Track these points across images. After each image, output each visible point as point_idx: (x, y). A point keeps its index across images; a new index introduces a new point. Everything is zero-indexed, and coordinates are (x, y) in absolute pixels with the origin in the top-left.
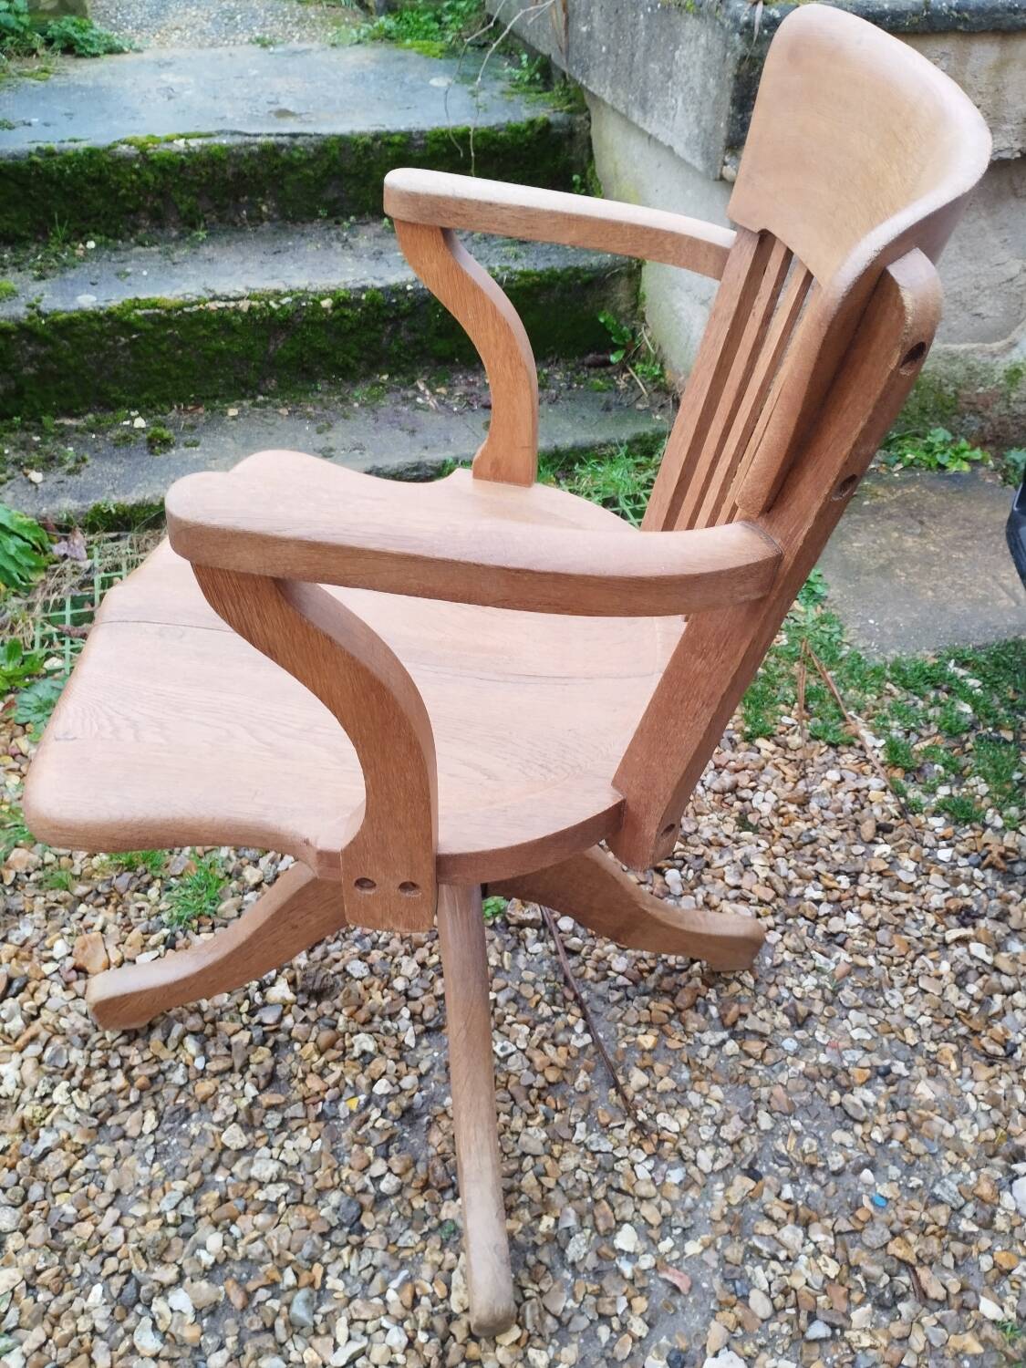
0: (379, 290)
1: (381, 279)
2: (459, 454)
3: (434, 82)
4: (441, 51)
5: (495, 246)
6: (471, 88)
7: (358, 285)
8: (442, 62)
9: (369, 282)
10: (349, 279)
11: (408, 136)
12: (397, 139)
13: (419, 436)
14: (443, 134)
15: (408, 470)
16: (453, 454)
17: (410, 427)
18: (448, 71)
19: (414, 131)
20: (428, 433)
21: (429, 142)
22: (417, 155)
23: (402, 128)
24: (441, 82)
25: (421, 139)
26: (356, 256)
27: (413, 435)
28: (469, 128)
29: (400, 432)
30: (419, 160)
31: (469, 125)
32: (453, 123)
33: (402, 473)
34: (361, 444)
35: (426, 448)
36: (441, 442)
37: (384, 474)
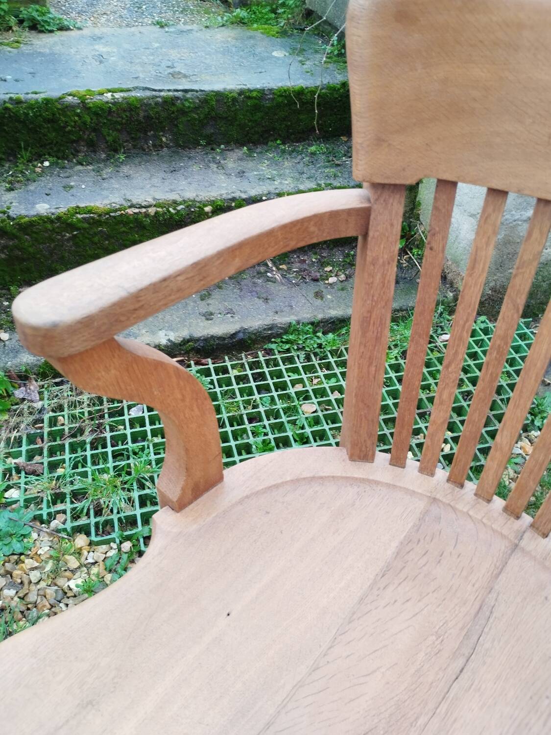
0: (244, 201)
1: (245, 193)
2: (299, 318)
3: (275, 54)
4: (278, 33)
6: (300, 59)
7: (230, 197)
9: (237, 195)
10: (224, 192)
11: (262, 91)
12: (254, 94)
13: (271, 303)
14: (285, 91)
15: (265, 329)
16: (296, 318)
17: (264, 295)
18: (283, 46)
19: (266, 89)
20: (277, 301)
21: (276, 96)
22: (268, 105)
23: (258, 86)
24: (280, 54)
25: (270, 94)
26: (227, 174)
27: (267, 302)
28: (302, 87)
29: (258, 300)
30: (269, 108)
31: (302, 85)
32: (293, 84)
33: (261, 332)
34: (232, 310)
35: (277, 313)
36: (287, 309)
37: (249, 333)
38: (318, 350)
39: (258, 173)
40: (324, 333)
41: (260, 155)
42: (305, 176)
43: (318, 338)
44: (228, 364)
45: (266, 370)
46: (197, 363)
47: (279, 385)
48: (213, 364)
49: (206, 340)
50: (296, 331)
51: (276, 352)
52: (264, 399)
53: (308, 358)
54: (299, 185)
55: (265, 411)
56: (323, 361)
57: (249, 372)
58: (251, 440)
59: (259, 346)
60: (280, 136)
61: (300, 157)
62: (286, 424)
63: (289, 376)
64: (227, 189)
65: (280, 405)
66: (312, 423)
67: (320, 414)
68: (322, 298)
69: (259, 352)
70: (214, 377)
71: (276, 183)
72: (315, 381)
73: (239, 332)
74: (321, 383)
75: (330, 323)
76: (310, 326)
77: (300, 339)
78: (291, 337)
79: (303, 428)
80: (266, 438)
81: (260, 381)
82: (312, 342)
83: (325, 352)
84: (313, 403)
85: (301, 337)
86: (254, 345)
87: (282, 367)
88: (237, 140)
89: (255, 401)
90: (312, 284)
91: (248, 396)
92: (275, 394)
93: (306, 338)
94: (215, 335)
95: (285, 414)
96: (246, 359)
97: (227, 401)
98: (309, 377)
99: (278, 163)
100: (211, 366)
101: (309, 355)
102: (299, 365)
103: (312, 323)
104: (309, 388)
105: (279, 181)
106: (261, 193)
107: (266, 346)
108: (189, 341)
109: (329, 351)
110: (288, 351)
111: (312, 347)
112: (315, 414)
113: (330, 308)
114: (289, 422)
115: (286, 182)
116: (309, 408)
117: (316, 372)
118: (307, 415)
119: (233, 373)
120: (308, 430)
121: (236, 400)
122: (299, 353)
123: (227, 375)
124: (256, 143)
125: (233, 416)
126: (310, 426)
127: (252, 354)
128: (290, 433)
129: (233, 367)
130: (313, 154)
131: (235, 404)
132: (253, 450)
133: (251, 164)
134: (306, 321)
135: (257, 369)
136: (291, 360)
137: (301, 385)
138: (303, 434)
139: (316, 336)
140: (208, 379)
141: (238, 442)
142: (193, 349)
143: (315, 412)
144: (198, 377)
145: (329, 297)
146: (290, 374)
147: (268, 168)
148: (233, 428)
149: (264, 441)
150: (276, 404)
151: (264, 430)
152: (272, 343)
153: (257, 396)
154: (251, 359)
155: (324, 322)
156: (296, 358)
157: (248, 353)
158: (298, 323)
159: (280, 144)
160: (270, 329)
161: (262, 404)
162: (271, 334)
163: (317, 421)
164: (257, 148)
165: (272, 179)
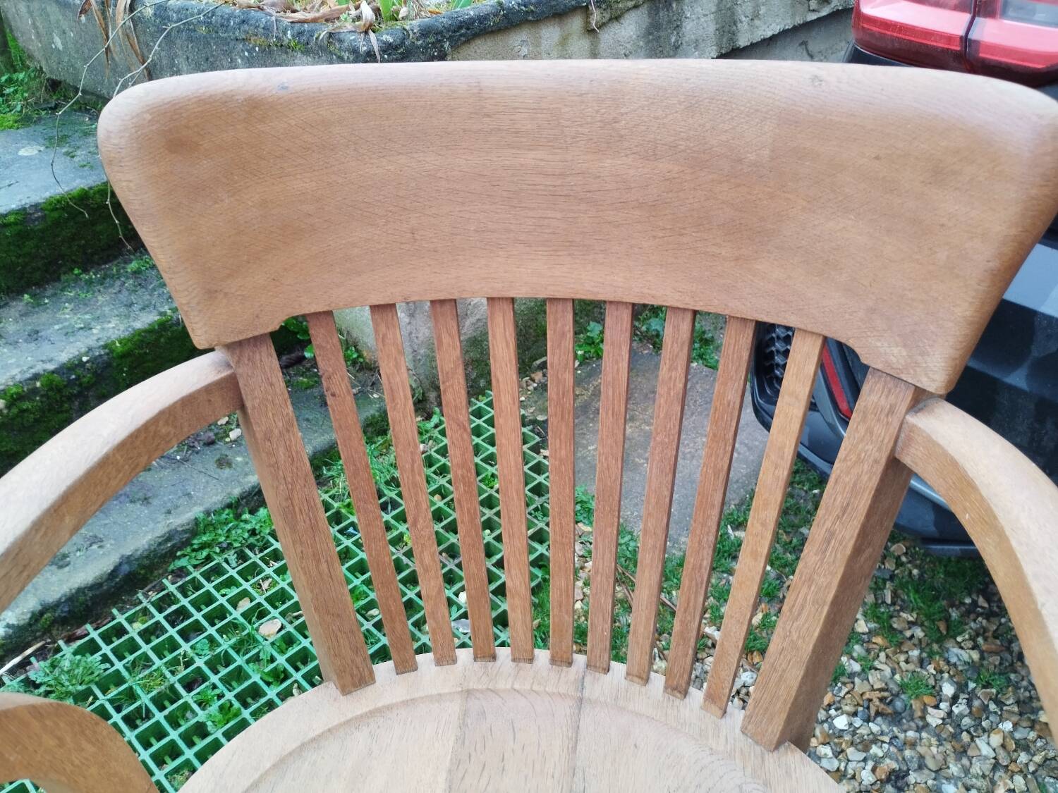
0: (53, 372)
1: (51, 361)
2: (207, 505)
3: (22, 153)
4: (16, 122)
5: (154, 289)
6: (64, 150)
7: (28, 375)
8: (20, 131)
9: (39, 368)
10: (15, 371)
11: (22, 211)
12: (12, 219)
13: (155, 502)
14: (58, 201)
15: (160, 544)
16: (202, 509)
17: (141, 495)
18: (32, 139)
19: (27, 206)
20: (164, 495)
21: (46, 212)
22: (38, 227)
23: (14, 206)
24: (30, 150)
25: (37, 211)
26: (11, 344)
27: (148, 503)
28: (84, 189)
29: (132, 505)
30: (43, 231)
31: (82, 186)
32: (66, 189)
33: (155, 550)
34: (96, 537)
35: (169, 512)
36: (184, 501)
37: (137, 560)
38: (252, 540)
39: (61, 326)
40: (252, 512)
41: (54, 299)
42: (136, 307)
43: (246, 522)
44: (121, 619)
45: (184, 602)
46: (69, 640)
47: (214, 615)
48: (96, 629)
49: (71, 599)
50: (210, 526)
51: (191, 569)
52: (198, 646)
53: (242, 557)
54: (132, 323)
55: (206, 663)
56: (266, 552)
57: (159, 617)
58: (201, 716)
59: (161, 572)
60: (74, 262)
61: (118, 283)
62: (245, 667)
63: (224, 595)
64: (18, 366)
65: (226, 644)
66: (284, 646)
67: (290, 628)
68: (229, 465)
69: (165, 581)
70: (106, 649)
71: (94, 331)
72: (265, 585)
73: (120, 564)
74: (274, 583)
75: (255, 495)
76: (227, 511)
77: (220, 535)
78: (205, 538)
79: (272, 660)
80: (222, 701)
81: (182, 621)
82: (239, 531)
83: (264, 537)
84: (275, 618)
85: (220, 531)
86: (152, 572)
87: (209, 587)
88: (8, 288)
89: (185, 656)
90: (208, 450)
91: (171, 652)
92: (212, 631)
93: (229, 531)
94: (83, 586)
95: (238, 652)
96: (146, 599)
97: (141, 676)
98: (255, 583)
99: (87, 302)
100: (94, 635)
101: (242, 551)
102: (233, 573)
103: (229, 506)
104: (260, 599)
105: (99, 327)
106: (77, 353)
107: (171, 567)
108: (42, 613)
109: (269, 534)
110: (209, 559)
111: (241, 539)
112: (283, 632)
113: (246, 474)
114: (248, 662)
115: (111, 325)
116: (270, 628)
117: (262, 571)
118: (271, 640)
119: (134, 630)
120: (281, 660)
121: (154, 667)
122: (226, 556)
123: (125, 637)
124: (41, 284)
125: (158, 693)
126: (282, 652)
127: (154, 587)
128: (256, 678)
129: (131, 620)
130: (137, 273)
131: (155, 674)
132: (209, 729)
133: (43, 317)
134: (218, 506)
135: (170, 606)
136: (218, 571)
137: (247, 600)
138: (275, 668)
139: (242, 521)
140: (97, 656)
141: (182, 729)
142: (54, 622)
143: (282, 628)
144: (80, 661)
145: (239, 459)
146: (223, 591)
147: (75, 314)
148: (166, 712)
149: (221, 708)
150: (219, 645)
151: (217, 692)
152: (179, 558)
153: (185, 647)
154: (154, 596)
155: (245, 498)
156: (225, 565)
157: (146, 589)
158: (208, 513)
159: (81, 274)
160: (168, 539)
161: (197, 654)
162: (173, 546)
163: (289, 641)
164: (45, 289)
165: (87, 328)
